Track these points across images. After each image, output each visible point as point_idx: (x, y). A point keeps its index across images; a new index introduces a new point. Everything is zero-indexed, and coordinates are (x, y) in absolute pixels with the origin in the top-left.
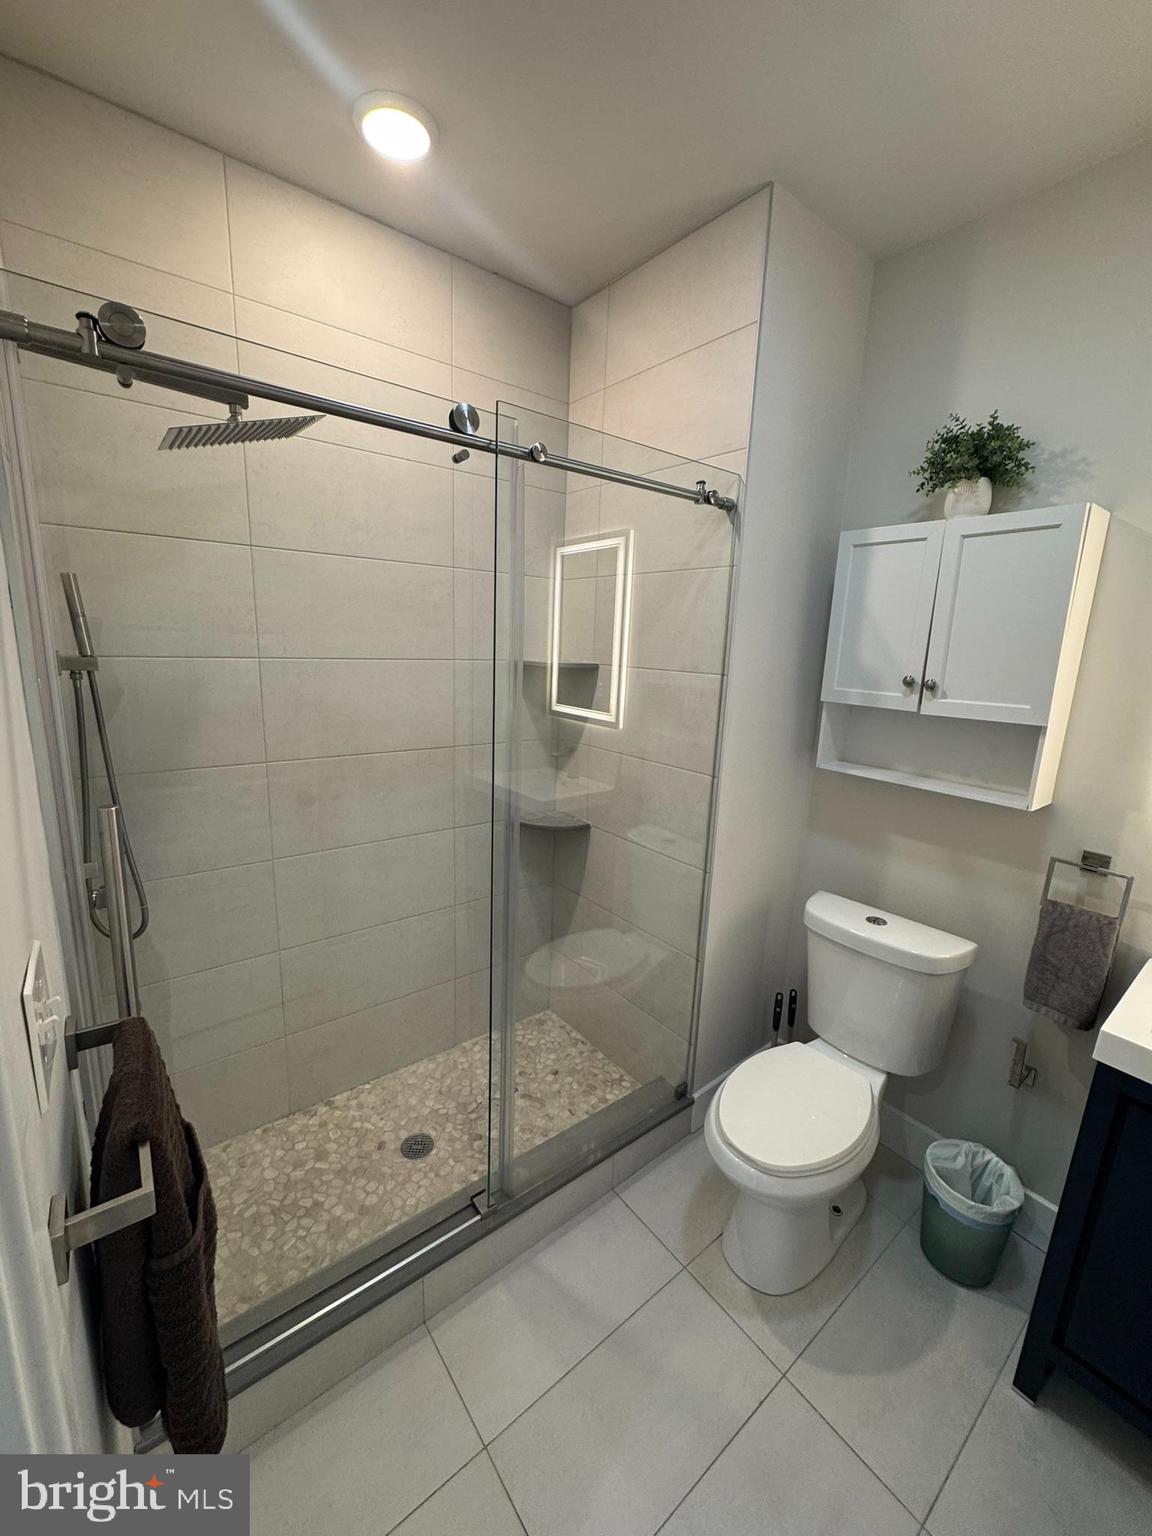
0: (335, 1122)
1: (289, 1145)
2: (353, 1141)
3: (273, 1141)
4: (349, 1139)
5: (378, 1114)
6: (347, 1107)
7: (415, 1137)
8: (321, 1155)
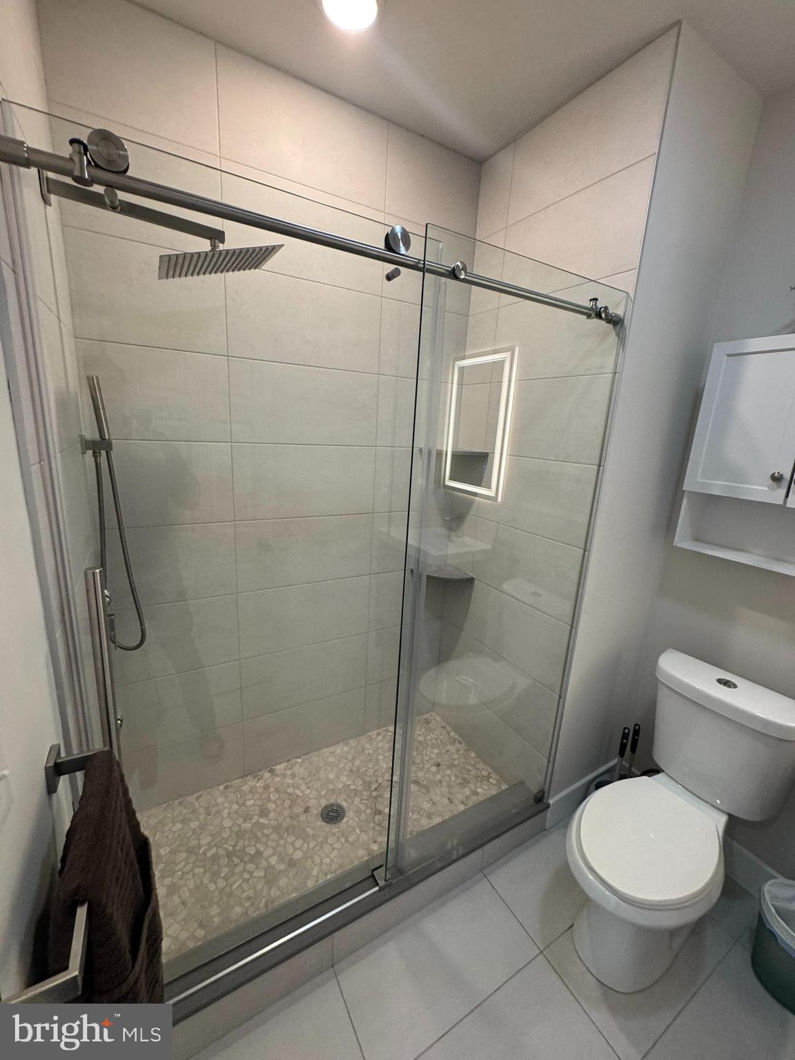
0: (275, 786)
1: (241, 802)
2: (288, 803)
3: (231, 796)
4: (284, 801)
5: (306, 784)
6: (284, 776)
7: (332, 805)
8: (264, 813)
